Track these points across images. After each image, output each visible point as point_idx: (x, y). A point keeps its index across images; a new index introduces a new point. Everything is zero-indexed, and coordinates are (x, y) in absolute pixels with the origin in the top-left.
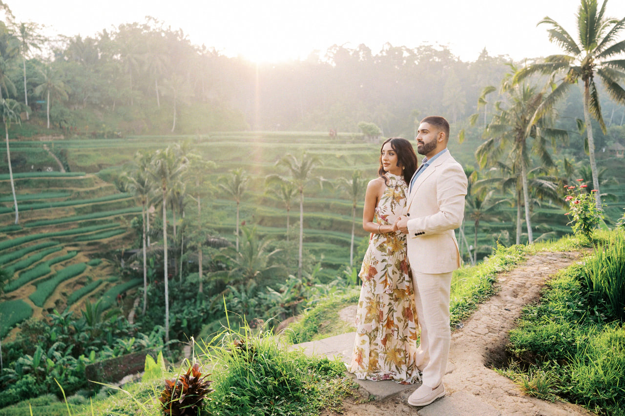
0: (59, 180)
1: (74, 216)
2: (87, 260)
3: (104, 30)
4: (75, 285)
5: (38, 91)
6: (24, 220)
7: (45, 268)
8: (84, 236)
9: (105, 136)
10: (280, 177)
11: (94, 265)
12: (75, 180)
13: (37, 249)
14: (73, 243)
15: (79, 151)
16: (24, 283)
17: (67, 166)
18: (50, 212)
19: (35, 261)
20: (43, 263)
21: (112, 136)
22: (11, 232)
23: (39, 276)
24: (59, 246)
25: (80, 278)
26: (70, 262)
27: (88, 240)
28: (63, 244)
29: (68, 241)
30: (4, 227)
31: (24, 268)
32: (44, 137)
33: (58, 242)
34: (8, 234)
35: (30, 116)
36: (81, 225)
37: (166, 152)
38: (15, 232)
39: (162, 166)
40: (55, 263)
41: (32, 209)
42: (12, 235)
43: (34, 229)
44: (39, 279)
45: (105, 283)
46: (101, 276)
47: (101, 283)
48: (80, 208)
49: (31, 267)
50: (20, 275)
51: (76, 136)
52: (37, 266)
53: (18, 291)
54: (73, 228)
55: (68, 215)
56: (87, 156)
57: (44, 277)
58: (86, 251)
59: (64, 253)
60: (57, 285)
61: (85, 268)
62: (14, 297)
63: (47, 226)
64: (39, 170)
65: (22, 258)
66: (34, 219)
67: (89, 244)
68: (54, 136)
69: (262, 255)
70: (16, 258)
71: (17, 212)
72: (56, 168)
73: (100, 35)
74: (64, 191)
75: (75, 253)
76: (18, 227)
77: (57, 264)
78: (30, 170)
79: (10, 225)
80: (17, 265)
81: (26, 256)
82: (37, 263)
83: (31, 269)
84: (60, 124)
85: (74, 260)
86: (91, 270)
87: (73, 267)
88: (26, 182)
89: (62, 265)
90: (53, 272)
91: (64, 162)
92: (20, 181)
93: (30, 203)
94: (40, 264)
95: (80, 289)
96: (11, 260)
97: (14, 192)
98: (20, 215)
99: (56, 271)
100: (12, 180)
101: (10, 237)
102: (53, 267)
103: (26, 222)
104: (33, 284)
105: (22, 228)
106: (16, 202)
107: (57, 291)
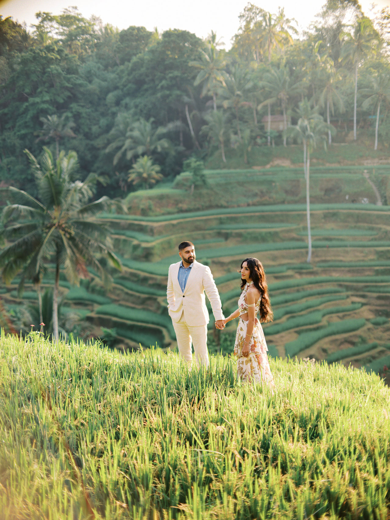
0: (369, 215)
1: (373, 260)
2: (371, 316)
4: (342, 343)
5: (367, 104)
6: (317, 259)
7: (317, 316)
8: (376, 286)
11: (376, 324)
12: (386, 215)
13: (319, 294)
14: (361, 293)
16: (287, 329)
17: (385, 197)
18: (347, 252)
19: (311, 307)
20: (318, 310)
22: (300, 270)
23: (306, 325)
24: (344, 294)
25: (351, 336)
26: (349, 315)
27: (380, 292)
28: (349, 293)
29: (356, 289)
30: (296, 264)
31: (296, 313)
32: (369, 161)
33: (344, 290)
34: (296, 272)
35: (357, 135)
36: (378, 273)
38: (304, 271)
40: (332, 313)
41: (329, 247)
42: (301, 274)
43: (325, 271)
44: (305, 328)
45: (380, 349)
46: (380, 339)
47: (374, 347)
48: (382, 252)
49: (303, 313)
50: (288, 319)
52: (311, 312)
53: (277, 336)
54: (368, 275)
55: (366, 259)
57: (312, 327)
58: (374, 305)
59: (347, 304)
60: (319, 339)
61: (363, 325)
62: (271, 341)
63: (339, 269)
64: (353, 201)
65: (299, 301)
66: (328, 258)
67: (379, 298)
68: (381, 159)
70: (293, 300)
71: (310, 249)
72: (373, 201)
74: (372, 229)
75: (360, 305)
76: (309, 266)
77: (334, 315)
78: (344, 201)
79: (303, 263)
80: (288, 309)
81: (304, 300)
82: (312, 309)
83: (302, 316)
85: (355, 313)
86: (369, 329)
87: (350, 322)
88: (334, 215)
90: (324, 322)
91: (383, 192)
92: (329, 213)
93: (329, 239)
94: (314, 311)
95: (347, 349)
96: (286, 301)
97: (309, 225)
98: (313, 253)
99: (329, 322)
100: (308, 213)
101: (298, 276)
102: (326, 318)
103: (319, 262)
104: (296, 332)
105: (312, 268)
106: (310, 237)
107: (317, 345)
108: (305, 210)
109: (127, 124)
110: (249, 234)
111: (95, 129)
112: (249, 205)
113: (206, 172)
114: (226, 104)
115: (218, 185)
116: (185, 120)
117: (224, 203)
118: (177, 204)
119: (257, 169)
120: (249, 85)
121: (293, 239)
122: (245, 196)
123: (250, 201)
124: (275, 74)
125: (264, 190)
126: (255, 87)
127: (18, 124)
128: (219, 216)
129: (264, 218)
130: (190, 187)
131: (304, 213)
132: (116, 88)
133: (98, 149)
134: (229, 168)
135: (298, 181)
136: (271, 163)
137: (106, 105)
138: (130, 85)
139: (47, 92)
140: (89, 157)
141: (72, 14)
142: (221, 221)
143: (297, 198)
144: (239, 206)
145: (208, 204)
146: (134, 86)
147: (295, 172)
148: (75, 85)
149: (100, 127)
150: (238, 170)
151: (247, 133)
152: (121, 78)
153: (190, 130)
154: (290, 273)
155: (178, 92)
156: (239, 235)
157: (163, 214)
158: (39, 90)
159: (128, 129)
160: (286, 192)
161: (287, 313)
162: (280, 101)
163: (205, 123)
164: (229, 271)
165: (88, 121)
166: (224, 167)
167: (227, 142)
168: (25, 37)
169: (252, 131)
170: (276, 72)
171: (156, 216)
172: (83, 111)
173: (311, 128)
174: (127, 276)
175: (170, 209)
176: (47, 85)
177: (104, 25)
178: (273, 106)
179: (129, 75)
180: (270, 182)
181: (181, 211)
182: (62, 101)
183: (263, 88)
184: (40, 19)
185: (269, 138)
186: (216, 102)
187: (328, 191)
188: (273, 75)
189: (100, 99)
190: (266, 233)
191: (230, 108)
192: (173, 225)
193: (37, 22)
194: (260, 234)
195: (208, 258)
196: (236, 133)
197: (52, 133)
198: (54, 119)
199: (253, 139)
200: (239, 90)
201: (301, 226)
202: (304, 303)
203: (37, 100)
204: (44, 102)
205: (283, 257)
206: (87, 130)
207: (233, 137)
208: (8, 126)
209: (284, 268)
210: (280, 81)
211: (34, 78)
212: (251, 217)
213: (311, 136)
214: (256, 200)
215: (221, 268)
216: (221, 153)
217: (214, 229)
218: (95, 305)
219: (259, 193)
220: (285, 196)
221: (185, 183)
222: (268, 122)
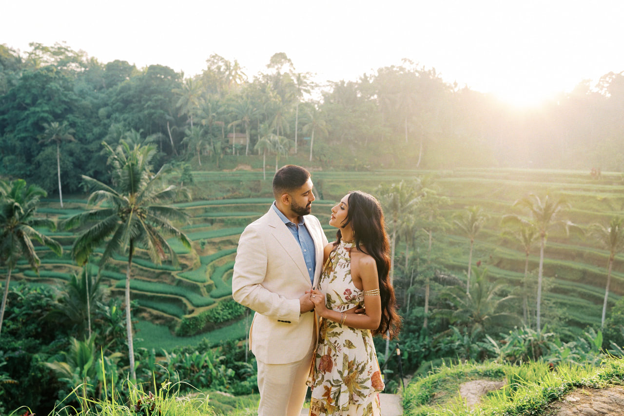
3: (365, 75)
5: (305, 129)
9: (356, 169)
10: (519, 217)
12: (326, 207)
15: (332, 182)
17: (322, 194)
21: (362, 169)
35: (297, 150)
37: (400, 186)
39: (394, 199)
51: (332, 168)
56: (338, 186)
68: (315, 168)
69: (492, 299)
73: (361, 79)
84: (320, 158)
91: (319, 191)
109: (119, 134)
110: (229, 220)
111: (89, 136)
112: (224, 198)
113: (192, 173)
114: (203, 122)
115: (200, 182)
116: (165, 132)
117: (206, 197)
119: (226, 171)
120: (221, 110)
122: (221, 191)
123: (225, 195)
124: (240, 103)
125: (235, 187)
126: (225, 111)
127: (18, 128)
128: (204, 206)
129: (238, 208)
132: (106, 105)
133: (92, 152)
134: (205, 170)
135: (259, 181)
136: (236, 168)
137: (98, 117)
138: (118, 103)
139: (46, 104)
140: (84, 158)
141: (63, 46)
142: (206, 211)
143: (259, 194)
144: (217, 199)
146: (122, 105)
147: (256, 174)
148: (72, 100)
149: (93, 134)
150: (211, 172)
151: (218, 144)
152: (110, 97)
153: (170, 140)
155: (162, 111)
156: (222, 221)
158: (39, 101)
159: (122, 136)
160: (251, 189)
162: (244, 122)
163: (185, 135)
164: (220, 249)
165: (83, 129)
166: (200, 170)
167: (202, 150)
168: (19, 60)
169: (222, 143)
172: (77, 120)
174: (138, 255)
176: (46, 98)
177: (89, 57)
178: (237, 126)
179: (117, 95)
180: (239, 182)
182: (59, 112)
183: (232, 112)
184: (33, 48)
185: (234, 149)
186: (191, 121)
188: (238, 103)
189: (92, 112)
190: (242, 220)
191: (206, 125)
193: (31, 49)
194: (238, 220)
195: (204, 239)
196: (209, 144)
197: (54, 137)
198: (55, 125)
199: (223, 149)
200: (213, 112)
203: (38, 109)
204: (44, 112)
206: (81, 136)
208: (7, 129)
210: (245, 108)
211: (34, 91)
212: (229, 207)
214: (229, 194)
215: (213, 247)
216: (198, 159)
217: (201, 216)
218: (112, 280)
219: (231, 189)
220: (250, 192)
221: (175, 181)
222: (232, 137)
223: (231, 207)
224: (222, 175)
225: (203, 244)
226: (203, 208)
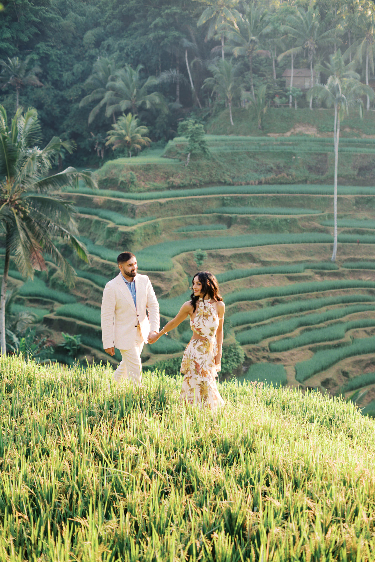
4: (368, 365)
6: (344, 257)
7: (339, 330)
13: (343, 302)
16: (300, 345)
19: (332, 318)
20: (341, 323)
22: (321, 271)
23: (325, 340)
30: (317, 262)
31: (312, 324)
34: (316, 273)
38: (327, 271)
41: (359, 242)
42: (322, 275)
43: (353, 273)
44: (322, 344)
49: (322, 325)
50: (302, 332)
52: (331, 325)
53: (286, 353)
57: (330, 343)
60: (340, 359)
62: (278, 360)
63: (370, 271)
65: (317, 310)
66: (359, 257)
70: (310, 309)
71: (336, 244)
76: (332, 265)
77: (360, 330)
79: (326, 261)
80: (303, 319)
81: (325, 308)
82: (333, 321)
83: (319, 328)
89: (365, 331)
90: (347, 338)
92: (362, 198)
93: (361, 232)
94: (336, 323)
96: (301, 310)
97: (336, 213)
98: (339, 248)
99: (353, 338)
100: (336, 196)
101: (318, 278)
102: (350, 332)
103: (346, 260)
104: (310, 349)
105: (338, 269)
106: (336, 228)
107: (337, 367)
108: (332, 193)
109: (108, 72)
110: (258, 220)
111: (67, 76)
112: (260, 183)
113: (207, 138)
114: (237, 51)
115: (222, 155)
116: (183, 69)
117: (228, 179)
118: (168, 178)
119: (273, 136)
120: (268, 29)
121: (315, 230)
122: (256, 171)
123: (262, 178)
124: (302, 17)
125: (282, 165)
126: (275, 32)
128: (221, 195)
129: (279, 201)
130: (186, 156)
131: (331, 196)
132: (97, 25)
133: (70, 102)
134: (238, 134)
135: (326, 155)
136: (292, 130)
137: (83, 46)
138: (115, 22)
139: (8, 27)
140: (57, 111)
142: (223, 203)
143: (323, 177)
144: (248, 184)
145: (207, 179)
146: (120, 23)
147: (322, 142)
148: (44, 19)
149: (73, 74)
150: (249, 137)
151: (263, 89)
152: (103, 12)
153: (189, 82)
154: (308, 273)
155: (176, 34)
156: (246, 221)
157: (149, 190)
159: (110, 78)
160: (310, 168)
161: (301, 325)
162: (307, 50)
163: (209, 74)
164: (230, 267)
165: (59, 66)
166: (231, 133)
167: (237, 99)
169: (269, 88)
170: (302, 14)
171: (140, 192)
172: (52, 52)
173: (343, 88)
174: (98, 268)
175: (158, 184)
176: (8, 18)
178: (297, 56)
179: (114, 8)
180: (291, 154)
181: (172, 187)
182: (26, 39)
183: (286, 33)
185: (291, 97)
186: (224, 49)
187: (362, 170)
188: (299, 18)
189: (75, 38)
190: (281, 221)
191: (241, 57)
192: (161, 204)
194: (273, 221)
195: (203, 250)
196: (248, 89)
197: (11, 80)
198: (15, 61)
199: (270, 97)
200: (254, 35)
201: (326, 213)
202: (323, 312)
204: (4, 40)
205: (301, 252)
206: (56, 77)
207: (244, 94)
209: (301, 267)
210: (307, 26)
212: (263, 197)
213: (343, 99)
214: (271, 176)
215: (220, 264)
216: (229, 114)
217: (214, 212)
218: (56, 303)
219: (275, 168)
220: (307, 173)
221: (180, 151)
222: (290, 77)
223: (267, 197)
224: (262, 143)
225: (201, 257)
226: (218, 199)
